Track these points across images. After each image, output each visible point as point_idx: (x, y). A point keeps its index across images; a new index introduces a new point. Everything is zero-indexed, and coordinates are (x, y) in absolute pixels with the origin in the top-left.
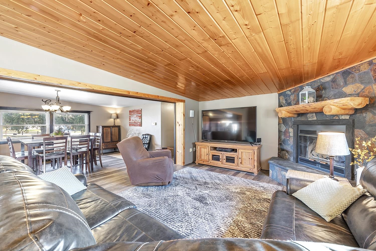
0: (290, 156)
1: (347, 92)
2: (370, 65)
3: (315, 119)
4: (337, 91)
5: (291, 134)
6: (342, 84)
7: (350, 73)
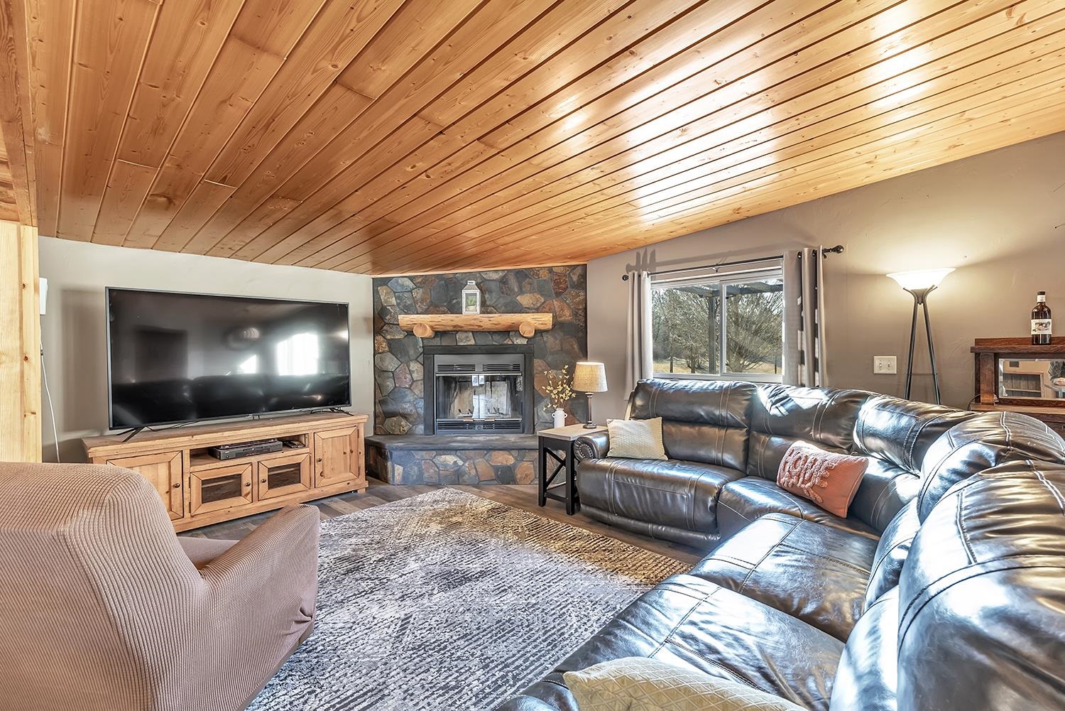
0: (413, 426)
1: (524, 303)
2: (550, 273)
3: (472, 342)
4: (509, 299)
5: (416, 375)
6: (516, 290)
7: (526, 276)
